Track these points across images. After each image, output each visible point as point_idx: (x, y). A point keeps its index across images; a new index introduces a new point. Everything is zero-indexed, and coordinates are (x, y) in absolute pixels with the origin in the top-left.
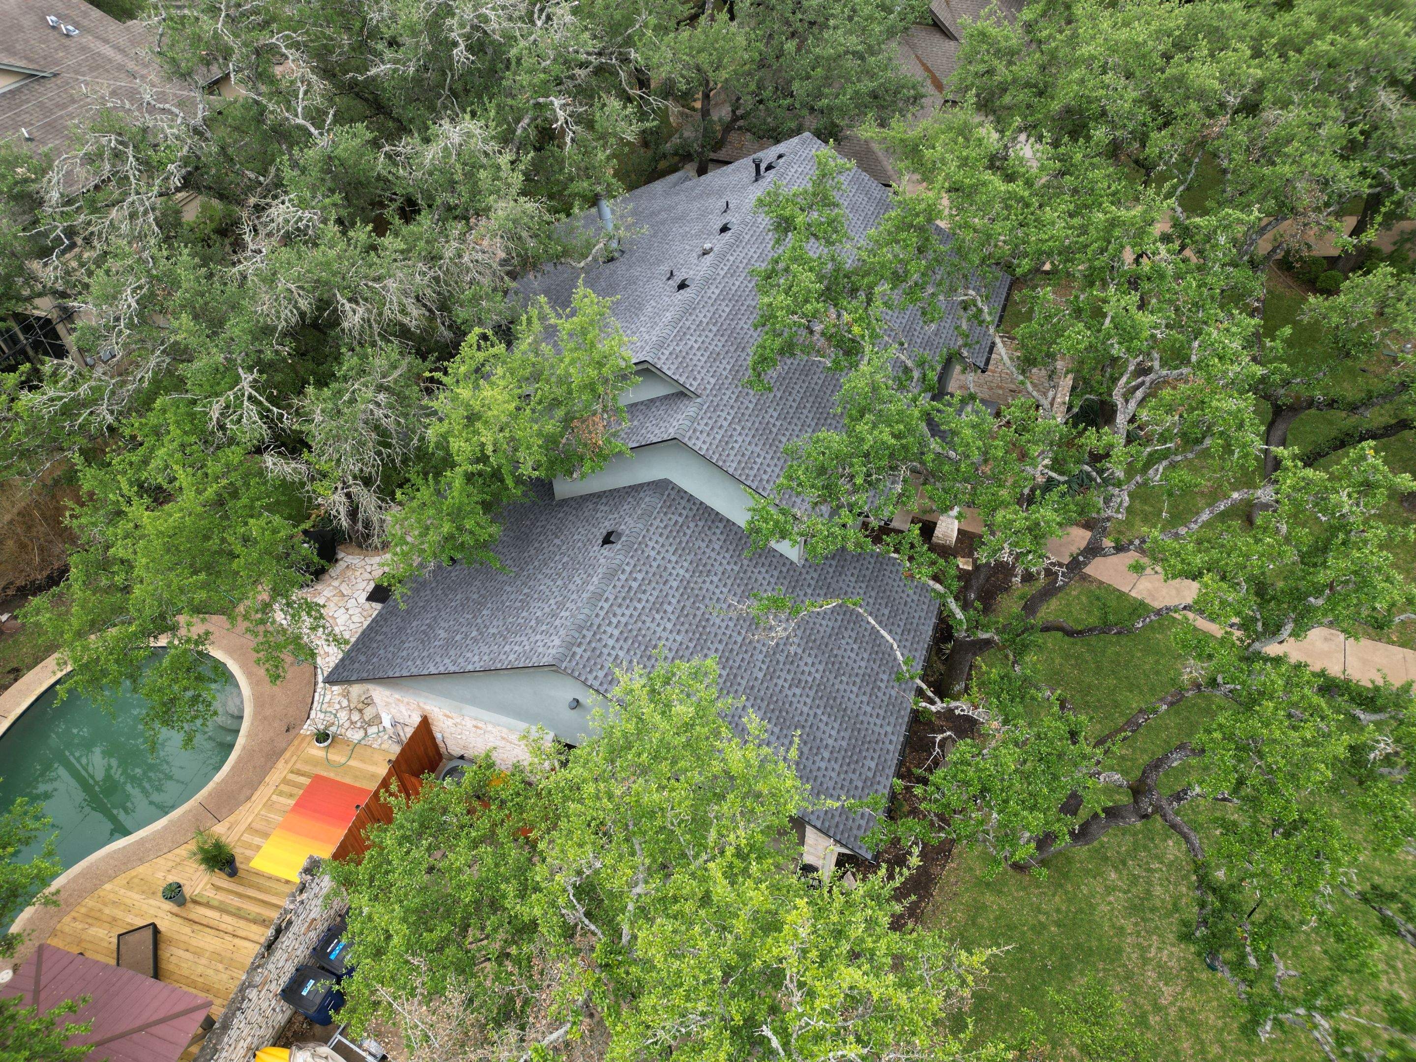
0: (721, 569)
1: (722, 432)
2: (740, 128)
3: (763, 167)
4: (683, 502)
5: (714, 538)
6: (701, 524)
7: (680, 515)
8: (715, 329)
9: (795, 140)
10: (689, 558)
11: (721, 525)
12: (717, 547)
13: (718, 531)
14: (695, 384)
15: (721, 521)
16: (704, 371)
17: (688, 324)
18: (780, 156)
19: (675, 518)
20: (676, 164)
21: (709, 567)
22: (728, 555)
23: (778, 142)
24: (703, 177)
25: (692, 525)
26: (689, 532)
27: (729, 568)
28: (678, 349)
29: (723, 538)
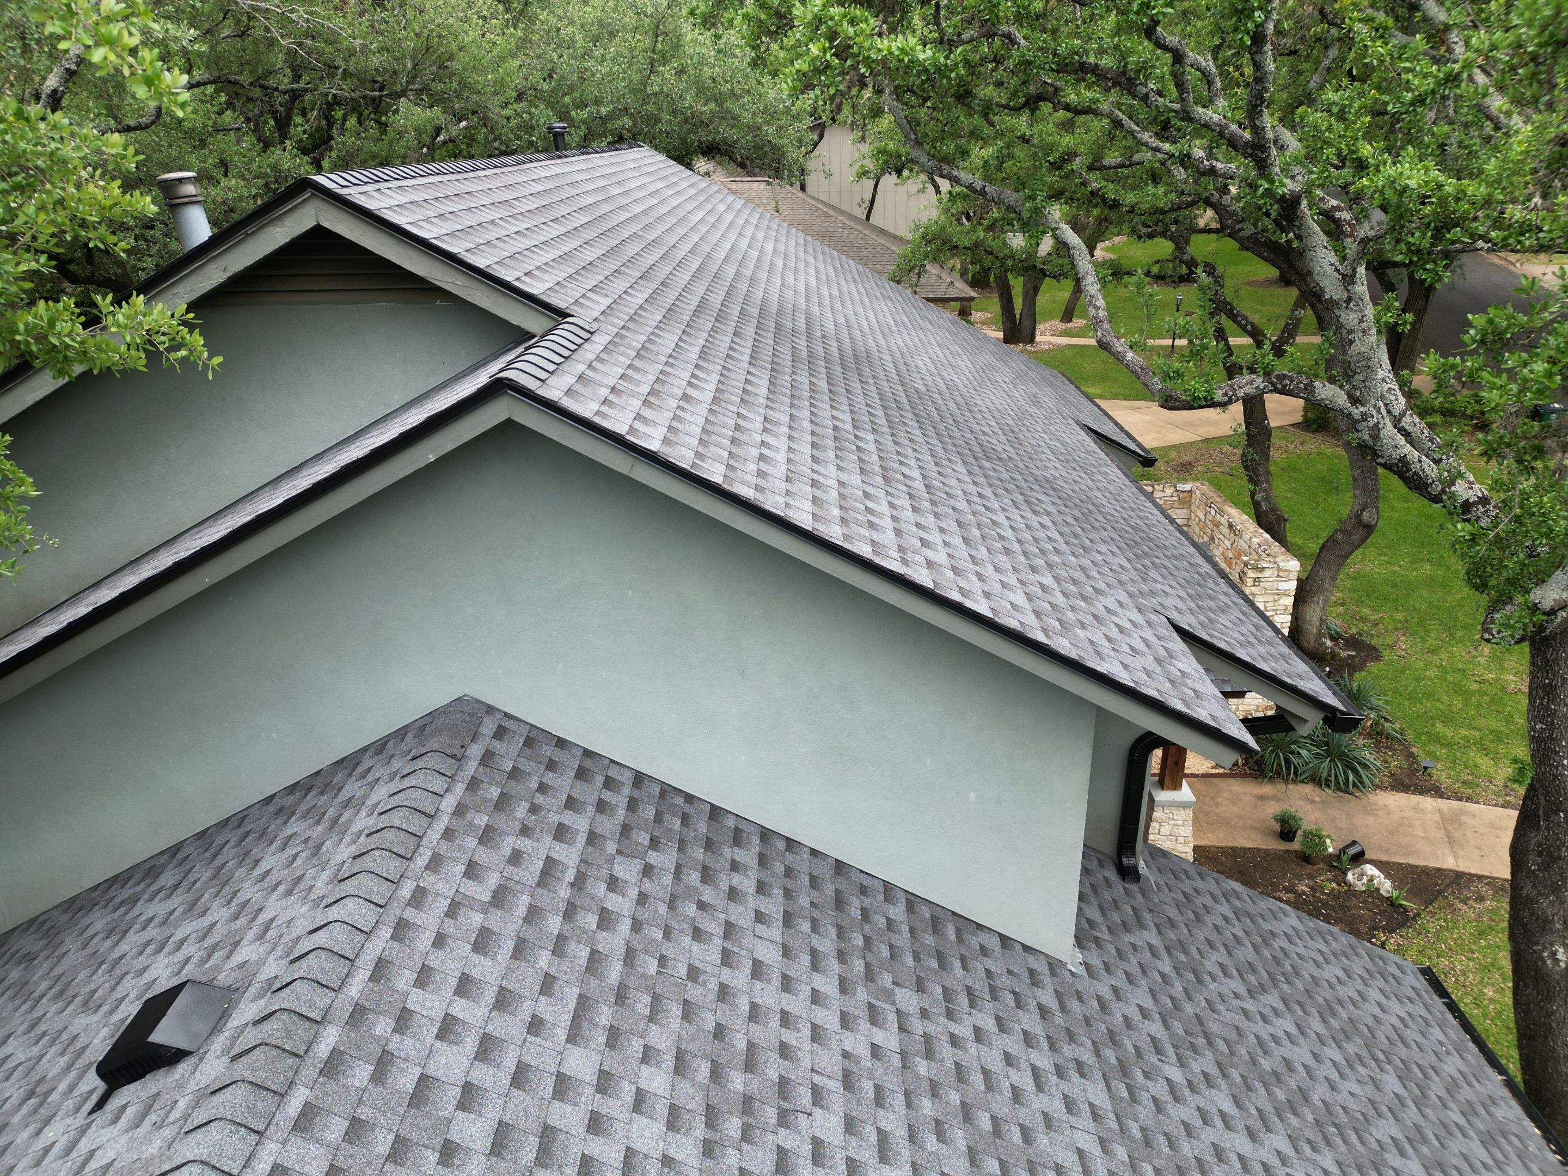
0: (830, 1061)
4: (563, 783)
5: (742, 916)
6: (665, 860)
7: (561, 833)
10: (662, 1039)
11: (748, 856)
12: (769, 954)
13: (746, 883)
15: (738, 838)
19: (537, 849)
21: (773, 1068)
22: (827, 985)
25: (627, 870)
26: (622, 904)
27: (857, 1043)
29: (774, 906)
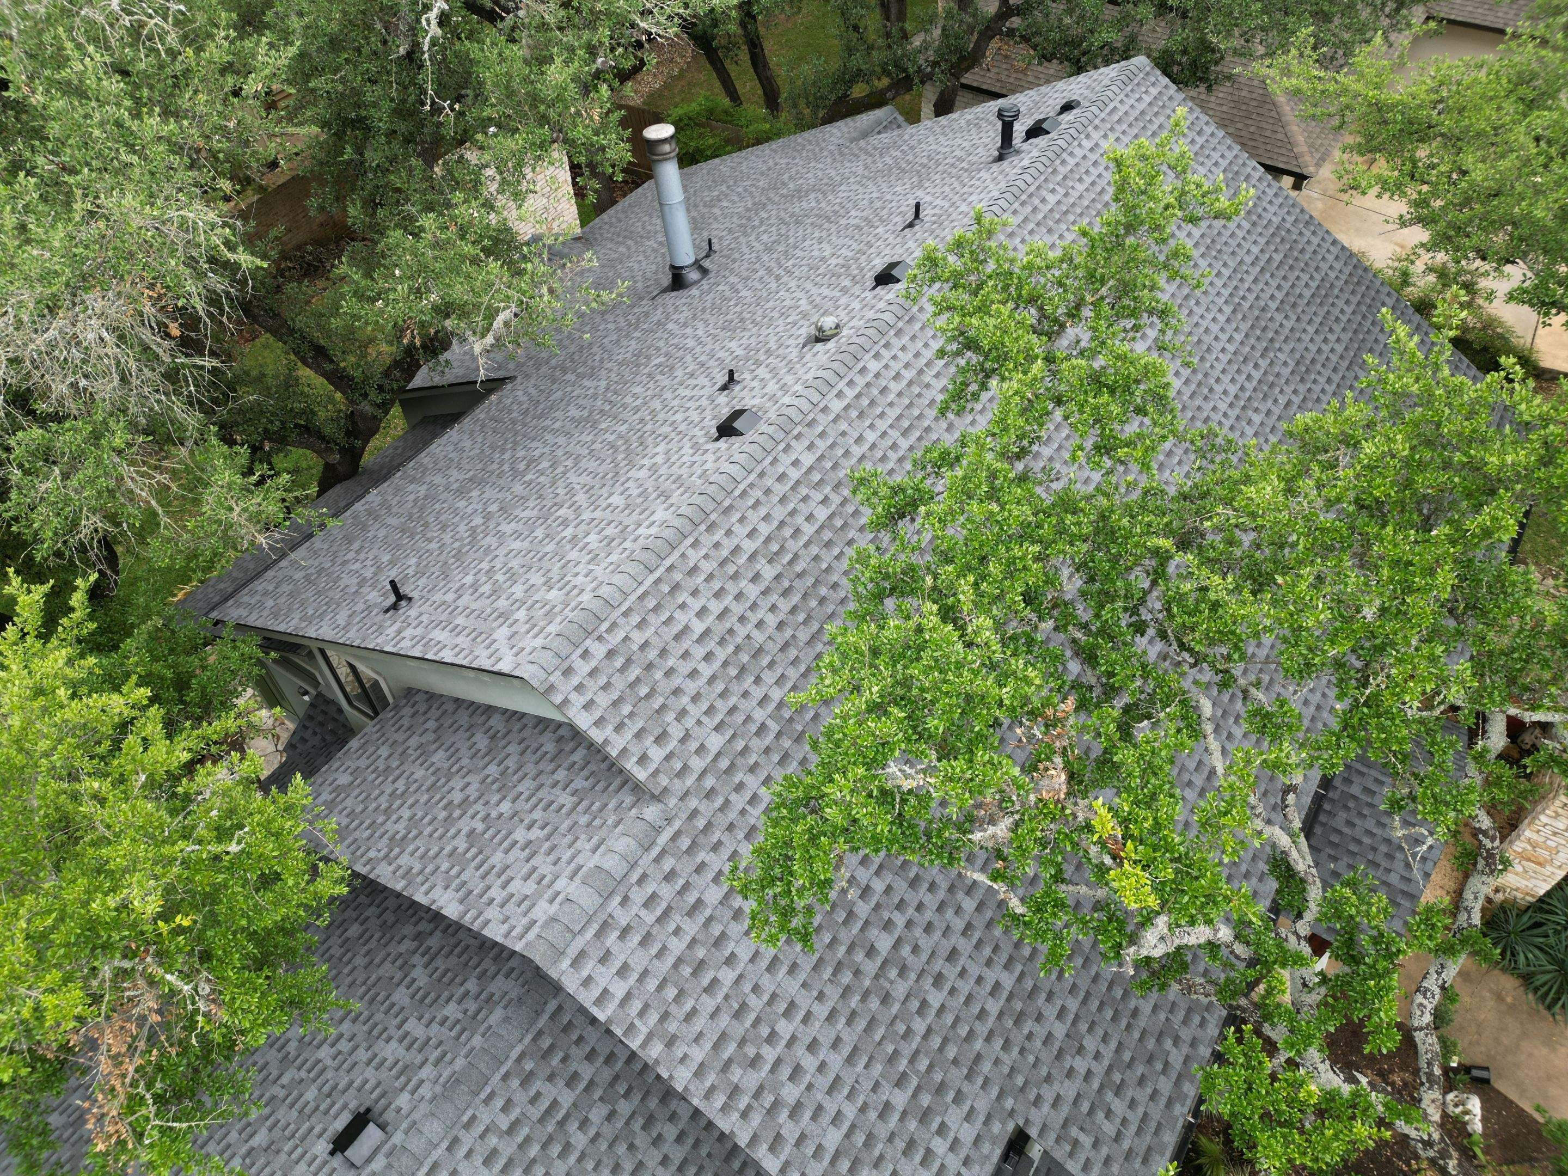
1: (691, 928)
2: (1011, 33)
3: (1020, 128)
8: (769, 573)
9: (1110, 72)
14: (657, 754)
16: (696, 711)
17: (694, 556)
18: (1068, 107)
19: (550, 1092)
20: (883, 92)
23: (1079, 69)
24: (943, 120)
28: (638, 638)
